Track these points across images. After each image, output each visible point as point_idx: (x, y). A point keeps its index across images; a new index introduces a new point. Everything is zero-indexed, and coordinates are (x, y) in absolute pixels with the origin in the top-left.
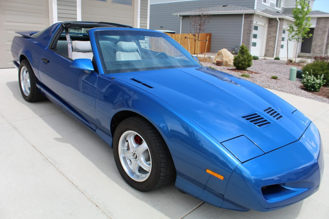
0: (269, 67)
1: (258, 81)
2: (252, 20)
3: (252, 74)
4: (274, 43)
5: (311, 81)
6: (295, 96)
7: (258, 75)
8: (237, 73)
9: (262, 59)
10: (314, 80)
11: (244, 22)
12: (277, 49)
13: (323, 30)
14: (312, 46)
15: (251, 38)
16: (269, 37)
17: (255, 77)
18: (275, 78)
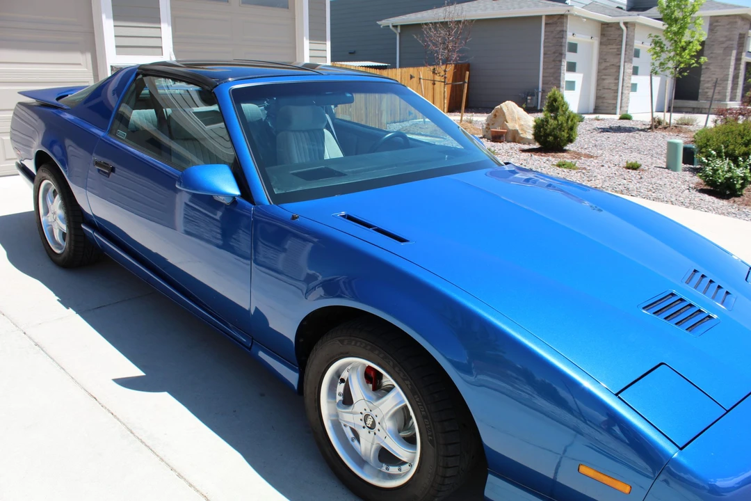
0: (611, 139)
1: (599, 177)
2: (565, 29)
3: (579, 158)
4: (617, 81)
5: (723, 172)
6: (690, 210)
7: (596, 161)
8: (546, 158)
9: (592, 120)
10: (730, 170)
11: (545, 35)
12: (622, 93)
13: (724, 45)
14: (702, 82)
15: (562, 72)
16: (603, 68)
17: (589, 166)
18: (634, 167)
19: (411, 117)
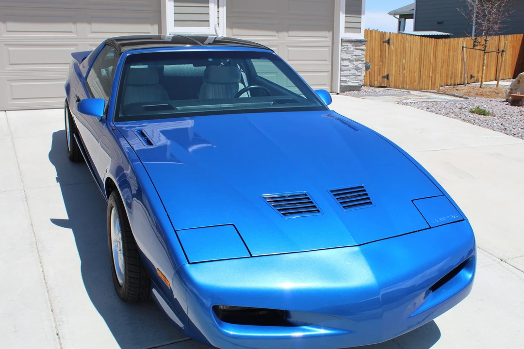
19: (473, 80)
